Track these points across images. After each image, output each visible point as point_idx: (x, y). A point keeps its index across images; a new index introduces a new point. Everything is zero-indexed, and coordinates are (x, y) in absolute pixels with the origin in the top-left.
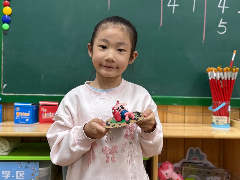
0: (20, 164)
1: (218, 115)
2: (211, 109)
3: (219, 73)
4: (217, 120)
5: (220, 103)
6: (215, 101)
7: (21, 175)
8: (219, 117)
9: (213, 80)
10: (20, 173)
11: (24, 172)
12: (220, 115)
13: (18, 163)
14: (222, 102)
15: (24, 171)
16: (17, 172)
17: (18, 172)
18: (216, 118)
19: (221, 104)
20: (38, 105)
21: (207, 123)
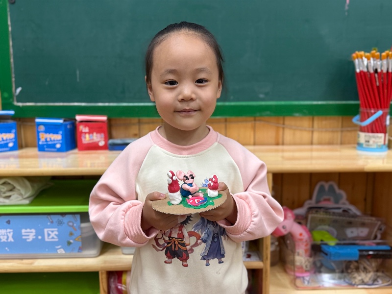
0: (49, 218)
1: (368, 132)
2: (358, 120)
3: (374, 60)
4: (367, 139)
5: (373, 111)
6: (365, 109)
7: (53, 235)
8: (371, 134)
9: (362, 74)
10: (50, 232)
11: (58, 231)
12: (373, 132)
13: (47, 217)
14: (376, 109)
15: (56, 229)
16: (46, 230)
17: (48, 231)
18: (365, 136)
19: (375, 113)
20: (74, 121)
21: (349, 143)
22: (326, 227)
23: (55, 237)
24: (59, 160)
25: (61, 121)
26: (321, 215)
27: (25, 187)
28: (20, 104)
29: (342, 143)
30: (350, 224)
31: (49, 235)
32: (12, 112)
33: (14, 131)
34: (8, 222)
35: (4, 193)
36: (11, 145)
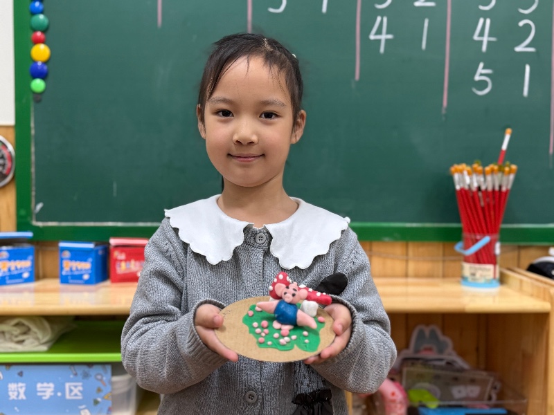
0: (73, 369)
1: (474, 262)
2: (461, 248)
4: (473, 271)
5: (478, 237)
6: (468, 234)
7: (76, 391)
8: (477, 266)
10: (73, 388)
11: (82, 386)
12: (479, 262)
13: (70, 369)
14: (482, 234)
16: (67, 385)
17: (70, 386)
18: (471, 268)
19: (480, 239)
20: (107, 246)
21: (453, 276)
22: (427, 385)
23: (79, 394)
24: (86, 295)
25: (91, 246)
26: (418, 369)
27: (43, 329)
28: (40, 224)
29: (445, 276)
30: (456, 380)
31: (71, 391)
32: (29, 234)
33: (30, 257)
34: (21, 374)
35: (16, 336)
36: (26, 275)
